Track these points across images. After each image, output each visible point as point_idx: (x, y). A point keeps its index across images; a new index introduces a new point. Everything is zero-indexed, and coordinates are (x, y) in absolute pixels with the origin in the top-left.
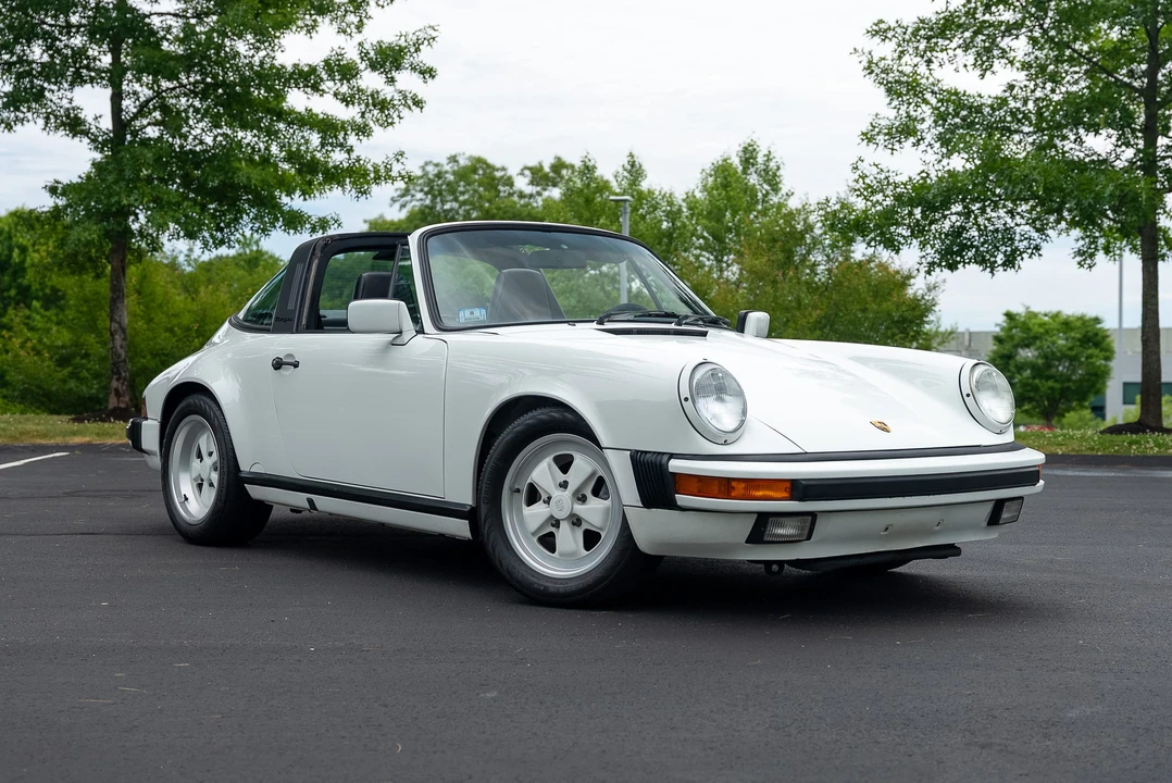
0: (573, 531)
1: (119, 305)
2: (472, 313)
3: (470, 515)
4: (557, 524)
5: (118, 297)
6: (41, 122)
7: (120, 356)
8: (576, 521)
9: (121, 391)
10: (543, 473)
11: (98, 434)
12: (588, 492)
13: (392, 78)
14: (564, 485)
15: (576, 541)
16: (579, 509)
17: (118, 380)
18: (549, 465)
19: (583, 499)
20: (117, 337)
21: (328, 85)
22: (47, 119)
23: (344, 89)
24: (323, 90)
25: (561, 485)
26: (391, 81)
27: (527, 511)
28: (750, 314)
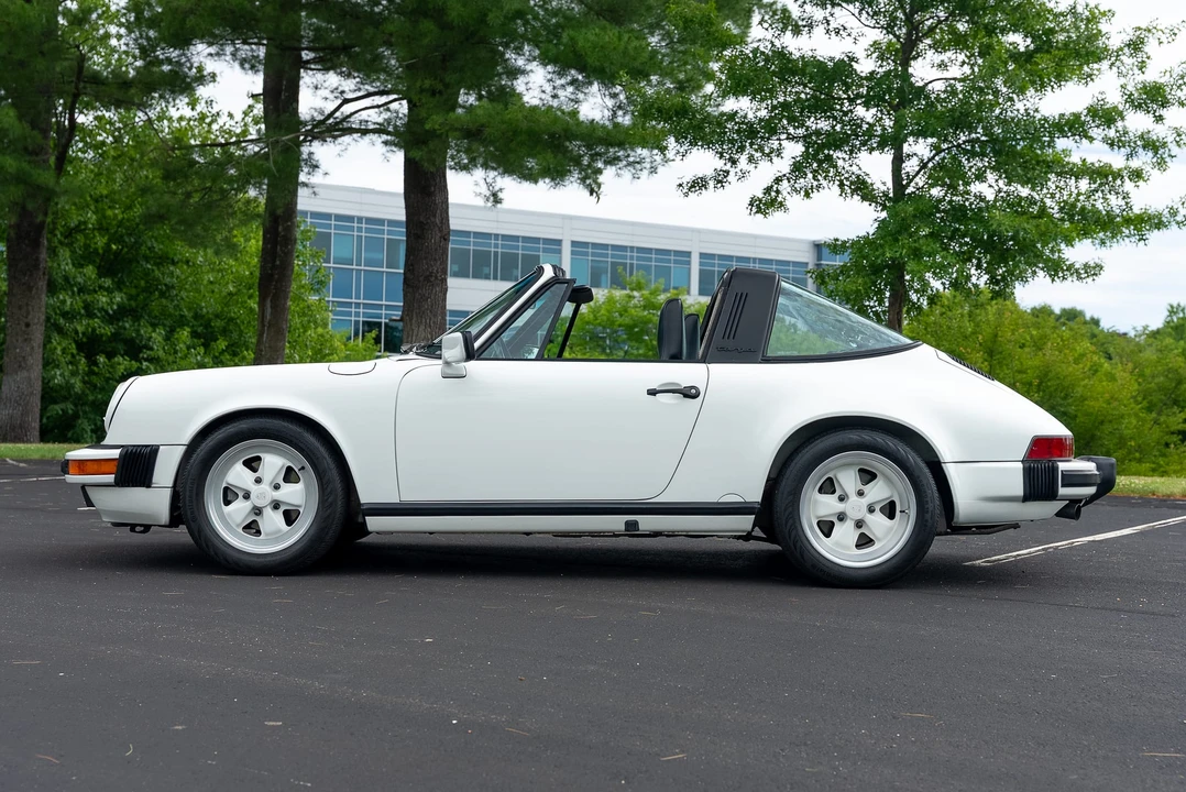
6: (836, 189)
13: (1160, 116)
21: (1096, 132)
22: (841, 185)
23: (1112, 133)
24: (1091, 137)
26: (1159, 119)
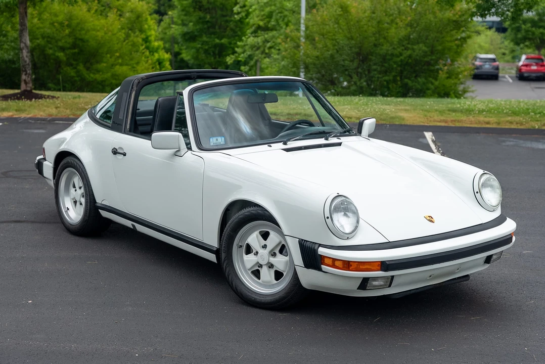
0: (269, 271)
1: (24, 33)
2: (217, 140)
3: (217, 252)
4: (261, 266)
5: (24, 29)
7: (26, 62)
8: (271, 266)
9: (27, 81)
10: (254, 239)
11: (16, 110)
12: (277, 252)
14: (265, 247)
15: (270, 276)
16: (273, 260)
17: (26, 75)
18: (257, 236)
19: (274, 255)
20: (24, 51)
25: (263, 247)
27: (246, 257)
28: (365, 121)
